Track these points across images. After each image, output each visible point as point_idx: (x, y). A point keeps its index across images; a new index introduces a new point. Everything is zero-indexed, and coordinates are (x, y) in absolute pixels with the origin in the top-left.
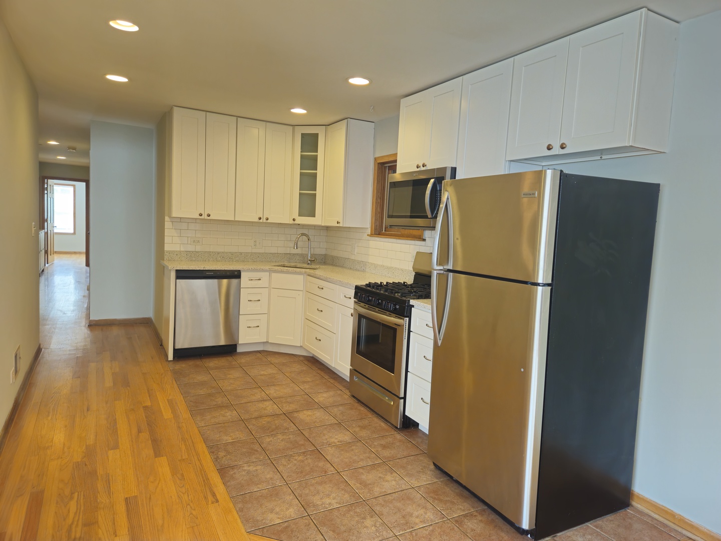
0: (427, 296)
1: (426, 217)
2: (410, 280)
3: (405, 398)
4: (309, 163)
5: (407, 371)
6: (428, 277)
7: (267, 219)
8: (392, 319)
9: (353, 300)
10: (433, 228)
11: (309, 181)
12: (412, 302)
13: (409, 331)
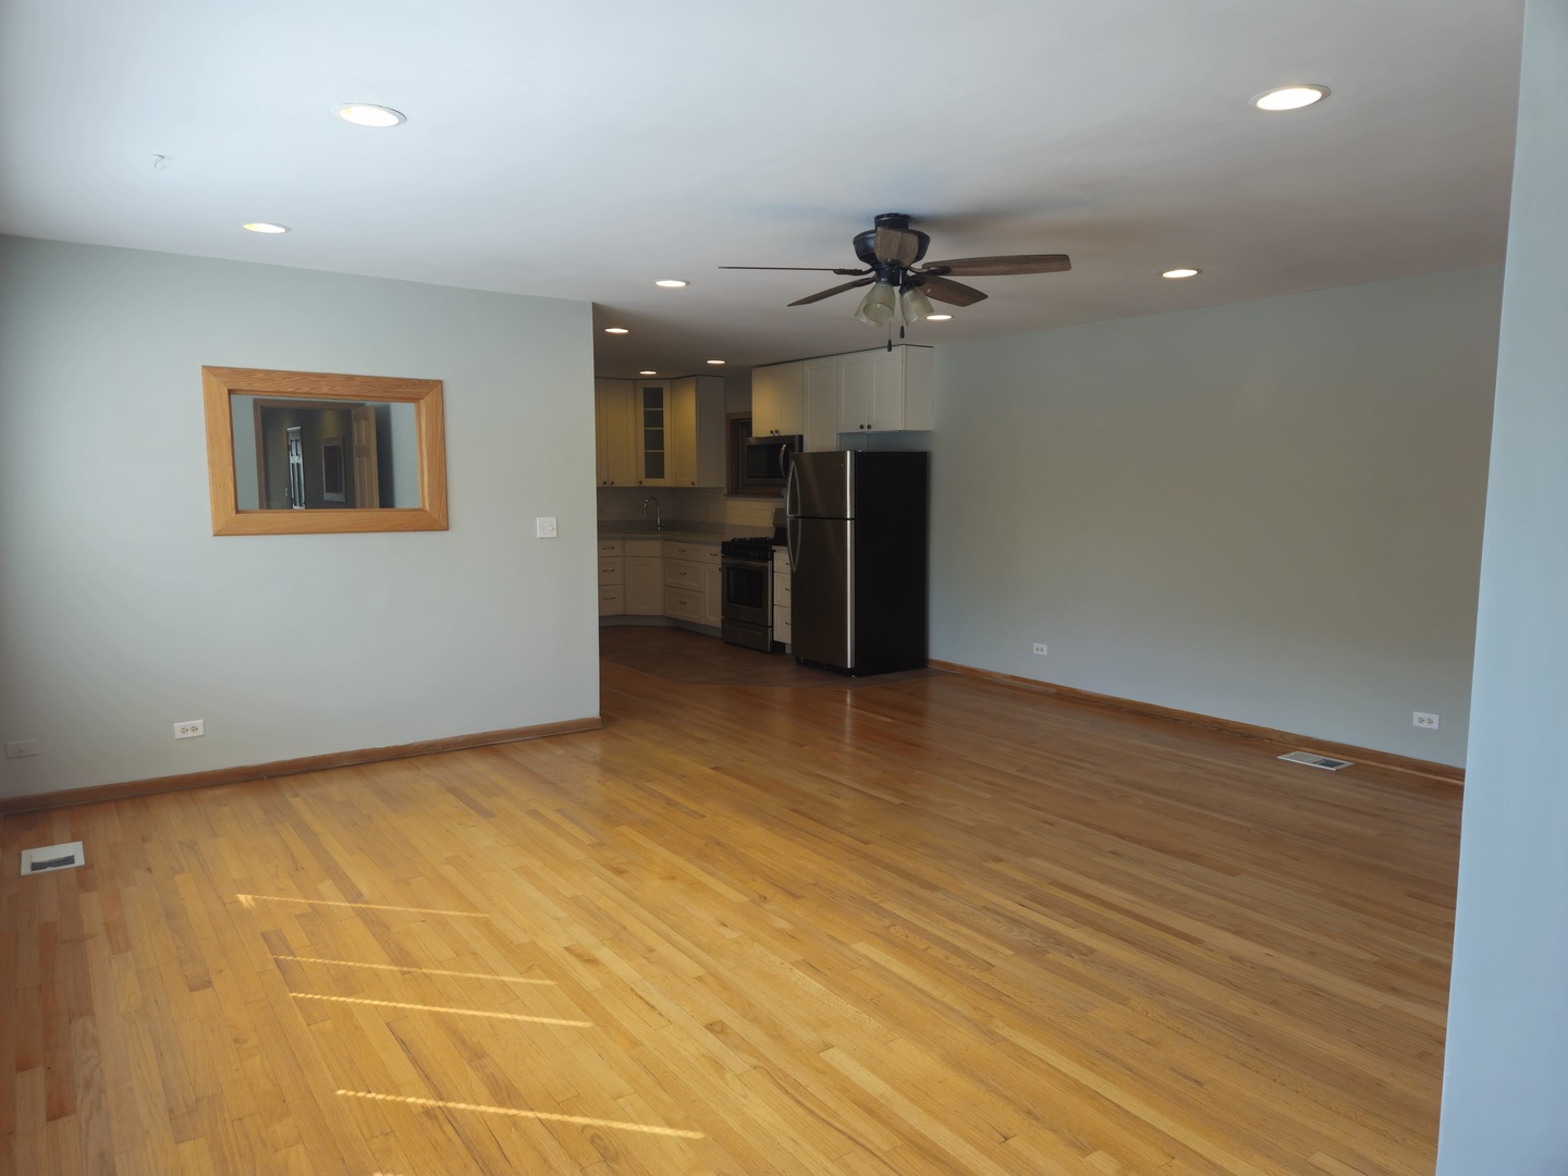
0: (784, 543)
1: (781, 477)
2: (770, 535)
3: (772, 627)
4: (654, 419)
5: (773, 605)
6: (784, 530)
7: (612, 483)
8: (759, 564)
9: (720, 555)
10: (785, 486)
11: (654, 440)
12: (774, 548)
13: (773, 572)
